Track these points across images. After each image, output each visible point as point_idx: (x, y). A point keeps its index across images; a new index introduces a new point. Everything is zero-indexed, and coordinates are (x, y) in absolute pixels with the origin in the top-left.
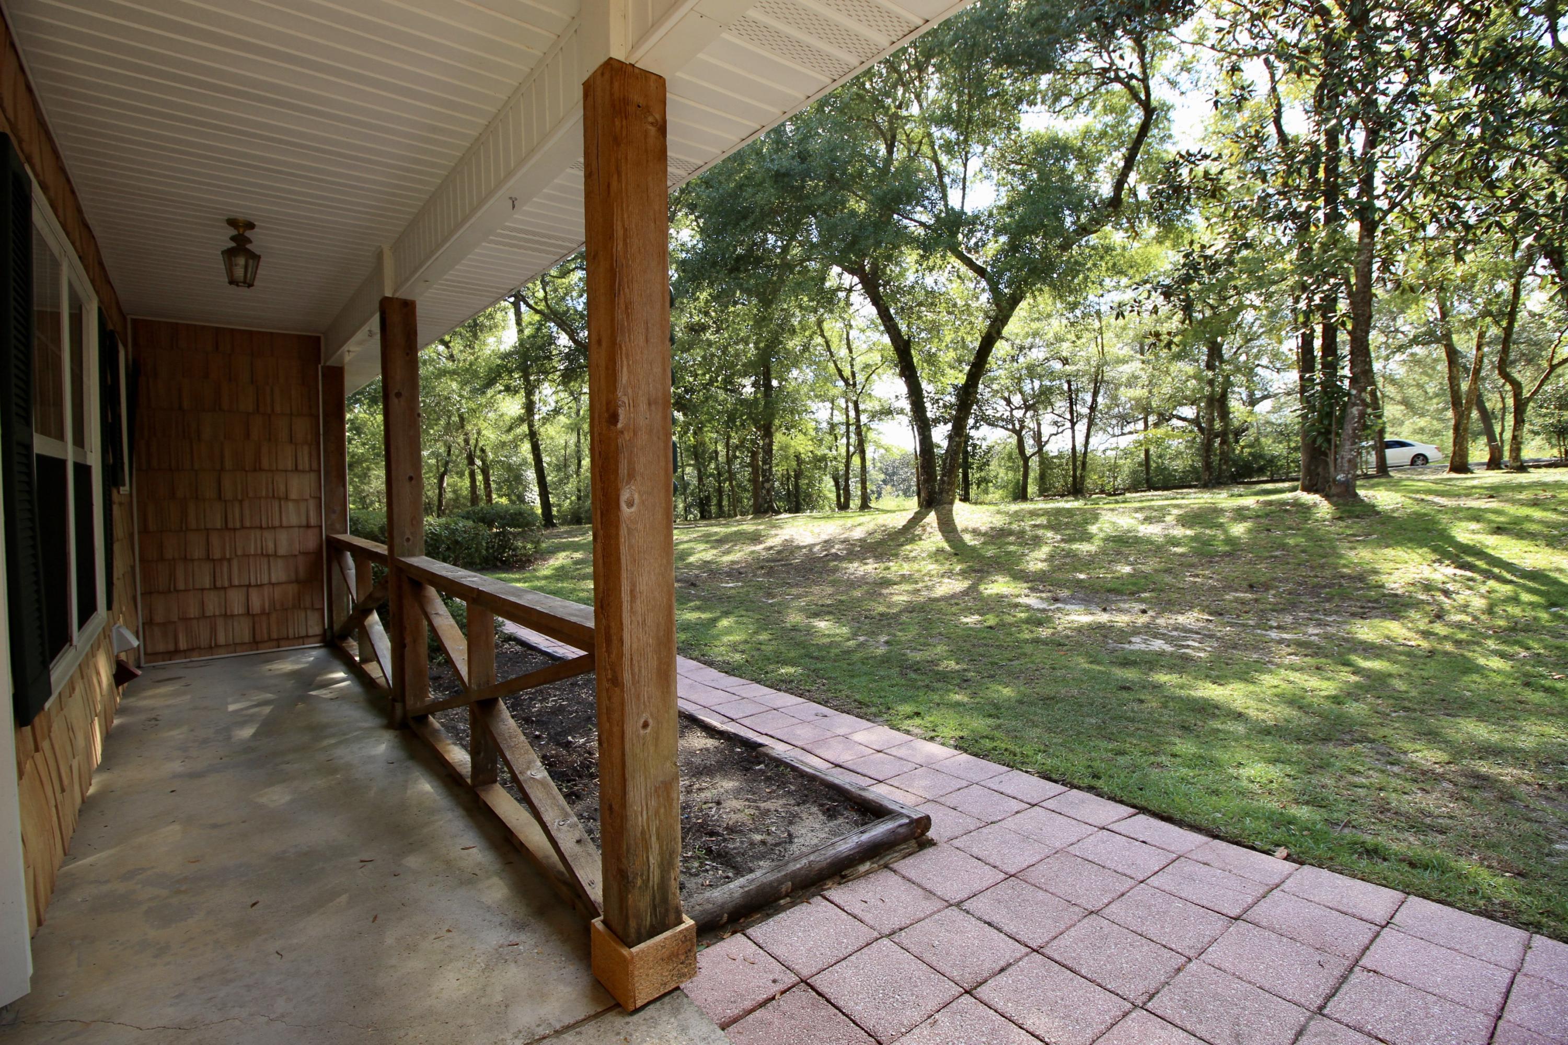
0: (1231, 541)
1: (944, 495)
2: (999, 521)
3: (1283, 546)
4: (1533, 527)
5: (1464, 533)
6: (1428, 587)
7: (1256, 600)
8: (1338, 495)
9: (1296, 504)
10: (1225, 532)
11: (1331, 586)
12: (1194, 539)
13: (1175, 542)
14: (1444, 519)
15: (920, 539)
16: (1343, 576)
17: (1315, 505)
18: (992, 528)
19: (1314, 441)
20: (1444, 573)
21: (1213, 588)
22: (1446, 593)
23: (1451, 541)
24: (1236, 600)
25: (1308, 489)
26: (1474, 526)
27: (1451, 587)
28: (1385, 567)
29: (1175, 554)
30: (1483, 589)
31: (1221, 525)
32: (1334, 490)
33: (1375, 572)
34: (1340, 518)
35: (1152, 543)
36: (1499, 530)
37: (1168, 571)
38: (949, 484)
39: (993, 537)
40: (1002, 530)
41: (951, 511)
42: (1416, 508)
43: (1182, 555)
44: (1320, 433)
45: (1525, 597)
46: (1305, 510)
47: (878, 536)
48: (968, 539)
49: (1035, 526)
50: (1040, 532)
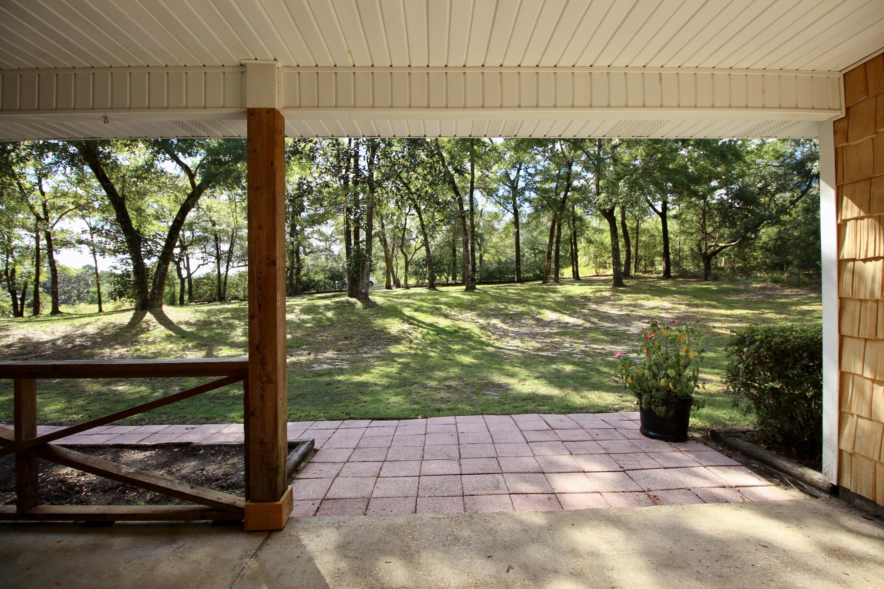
0: (329, 319)
1: (155, 302)
2: (201, 317)
3: (350, 321)
4: (425, 309)
5: (407, 312)
6: (404, 332)
7: (351, 344)
8: (363, 298)
9: (348, 302)
10: (325, 315)
11: (373, 335)
12: (313, 319)
13: (304, 321)
14: (399, 307)
15: (149, 330)
16: (376, 331)
17: (355, 303)
18: (198, 321)
19: (353, 276)
20: (406, 327)
21: (331, 341)
22: (410, 334)
23: (404, 314)
24: (343, 344)
25: (351, 296)
26: (409, 309)
27: (410, 331)
28: (388, 326)
29: (307, 327)
30: (419, 331)
31: (321, 313)
32: (361, 296)
33: (386, 328)
34: (365, 308)
35: (295, 323)
36: (416, 310)
37: (309, 335)
38: (158, 294)
39: (201, 326)
40: (205, 321)
41: (162, 311)
42: (389, 303)
43: (311, 327)
44: (355, 272)
45: (431, 332)
46: (353, 305)
47: (111, 331)
48: (184, 327)
49: (225, 318)
50: (231, 321)
